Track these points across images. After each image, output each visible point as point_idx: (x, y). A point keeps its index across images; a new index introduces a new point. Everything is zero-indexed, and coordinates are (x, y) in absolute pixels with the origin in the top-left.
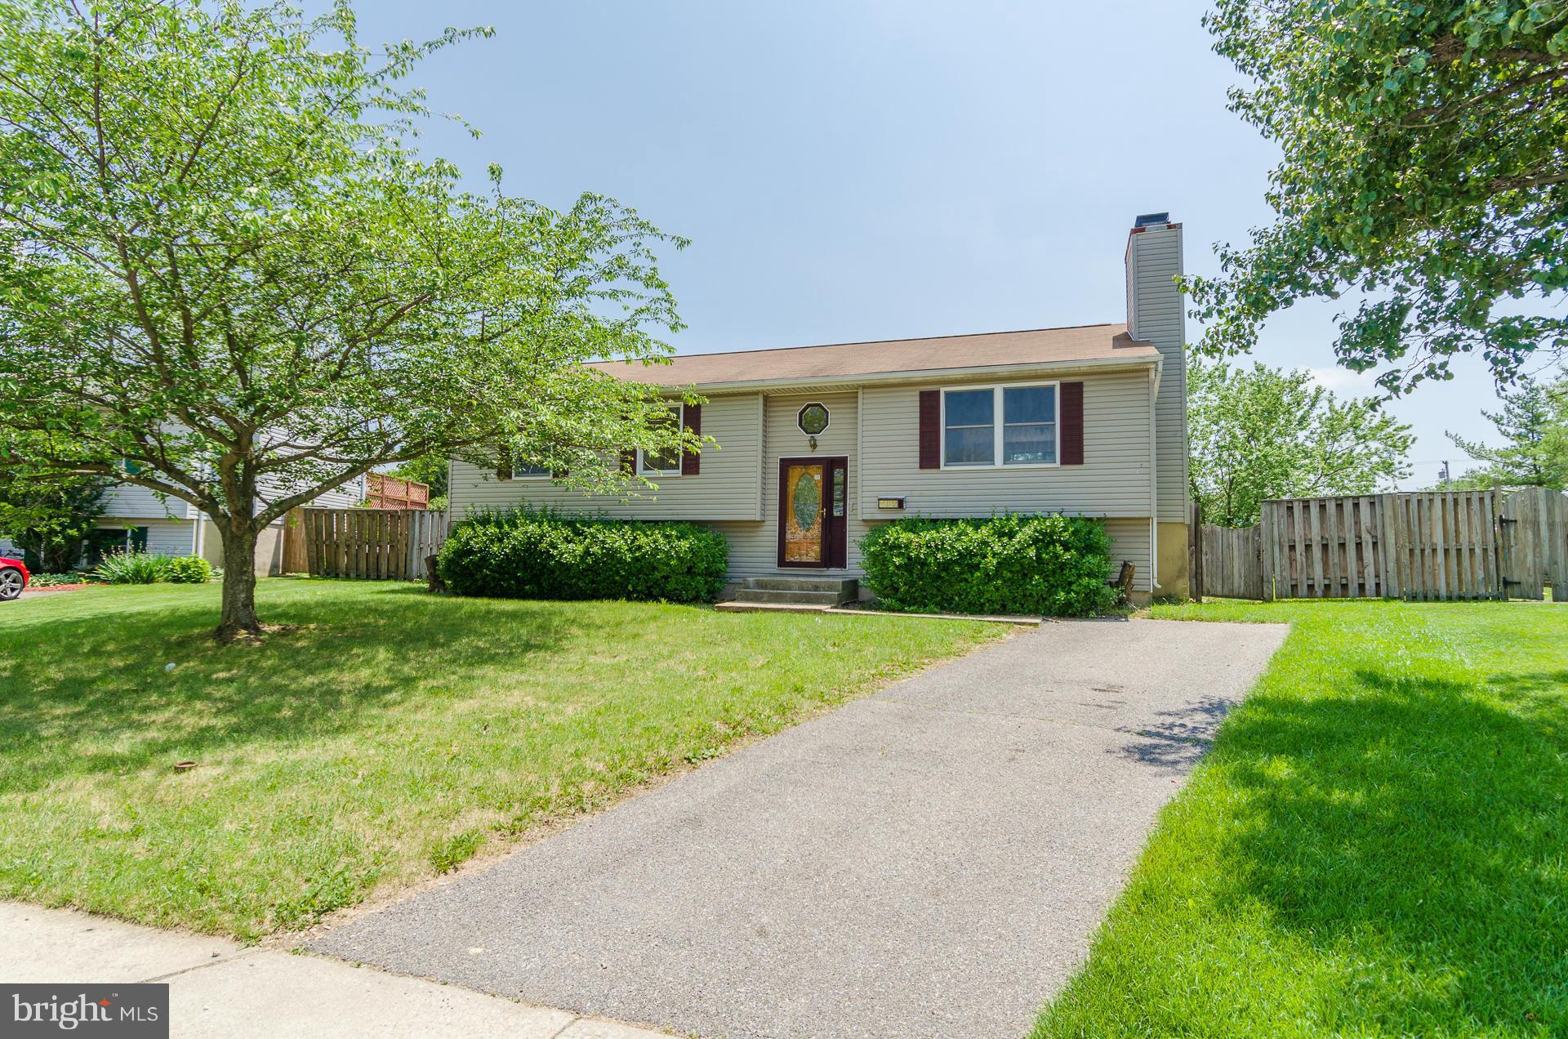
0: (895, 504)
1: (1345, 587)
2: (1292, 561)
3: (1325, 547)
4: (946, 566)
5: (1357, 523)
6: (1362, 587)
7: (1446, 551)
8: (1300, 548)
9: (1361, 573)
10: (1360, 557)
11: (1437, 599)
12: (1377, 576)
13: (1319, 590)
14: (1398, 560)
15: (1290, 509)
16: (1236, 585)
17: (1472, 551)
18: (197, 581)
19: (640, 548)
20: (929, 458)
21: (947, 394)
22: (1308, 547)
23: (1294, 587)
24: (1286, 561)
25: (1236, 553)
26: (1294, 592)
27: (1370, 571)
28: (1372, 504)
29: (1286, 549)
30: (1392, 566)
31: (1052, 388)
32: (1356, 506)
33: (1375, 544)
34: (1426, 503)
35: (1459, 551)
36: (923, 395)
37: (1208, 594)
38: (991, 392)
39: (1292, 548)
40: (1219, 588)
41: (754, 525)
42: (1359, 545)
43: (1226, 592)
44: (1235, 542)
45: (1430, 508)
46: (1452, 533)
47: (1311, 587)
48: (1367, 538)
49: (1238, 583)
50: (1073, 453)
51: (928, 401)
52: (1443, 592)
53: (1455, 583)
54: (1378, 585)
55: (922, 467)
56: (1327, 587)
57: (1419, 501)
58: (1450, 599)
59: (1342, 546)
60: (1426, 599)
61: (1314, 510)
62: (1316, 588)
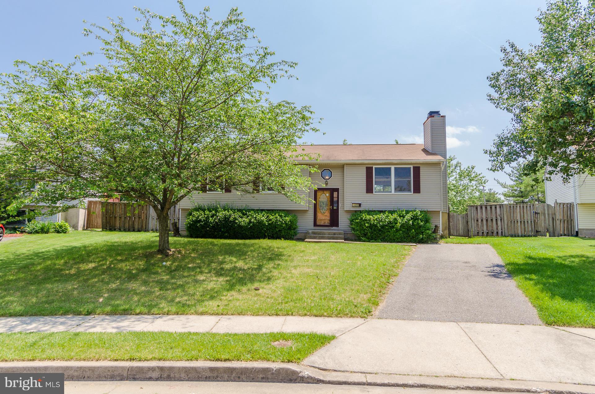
0: (358, 205)
1: (492, 233)
2: (477, 225)
3: (487, 220)
4: (383, 227)
5: (496, 213)
6: (497, 233)
7: (521, 222)
8: (480, 221)
9: (497, 229)
10: (497, 224)
11: (518, 236)
12: (502, 229)
13: (485, 234)
14: (507, 225)
15: (477, 208)
16: (460, 232)
17: (528, 222)
18: (65, 233)
19: (270, 220)
20: (369, 189)
21: (375, 168)
22: (482, 220)
23: (478, 233)
24: (475, 225)
25: (460, 222)
26: (478, 234)
27: (500, 228)
28: (500, 207)
29: (476, 221)
30: (506, 226)
31: (410, 168)
32: (496, 207)
33: (501, 219)
34: (515, 207)
35: (524, 222)
36: (367, 168)
37: (452, 235)
38: (390, 169)
39: (477, 220)
40: (455, 233)
41: (305, 211)
42: (496, 220)
43: (457, 234)
44: (460, 219)
45: (516, 209)
46: (522, 217)
47: (483, 233)
48: (499, 218)
49: (461, 232)
50: (417, 190)
51: (369, 170)
52: (520, 234)
53: (523, 232)
54: (502, 232)
55: (367, 192)
56: (488, 233)
57: (513, 206)
58: (522, 236)
59: (492, 220)
60: (515, 236)
61: (484, 208)
62: (484, 233)
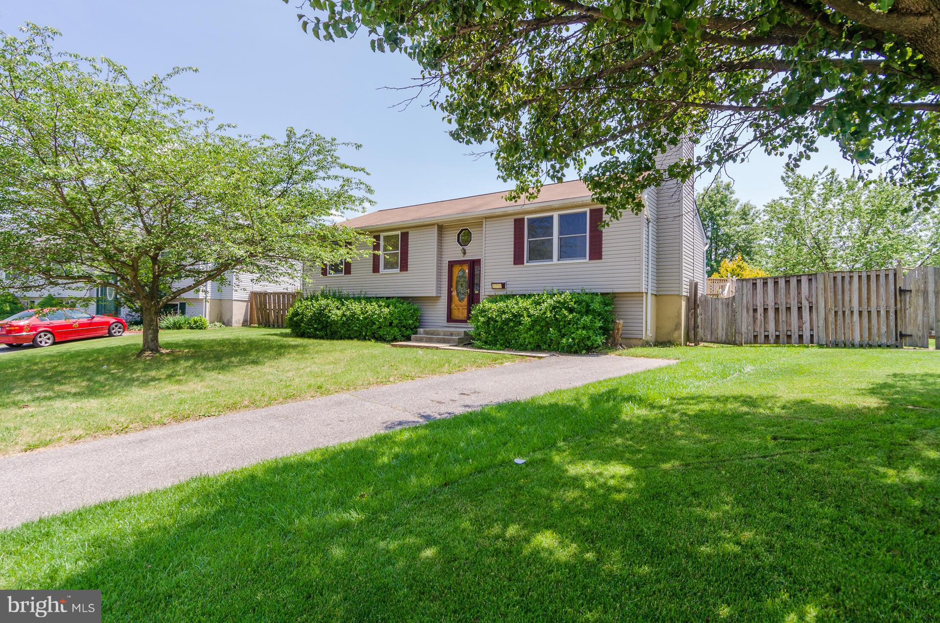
0: (500, 286)
1: (789, 337)
2: (755, 319)
3: (777, 310)
5: (799, 293)
6: (801, 337)
7: (860, 313)
8: (760, 311)
9: (800, 328)
10: (800, 316)
11: (853, 346)
12: (812, 330)
13: (772, 339)
14: (826, 319)
15: (755, 284)
16: (720, 335)
17: (879, 312)
18: (201, 329)
20: (518, 259)
21: (529, 220)
22: (766, 310)
23: (755, 337)
24: (751, 319)
25: (720, 314)
26: (755, 340)
27: (807, 326)
28: (810, 280)
29: (751, 312)
30: (822, 322)
31: (585, 213)
32: (799, 281)
33: (811, 308)
34: (847, 279)
35: (869, 312)
36: (516, 221)
37: (702, 341)
38: (551, 217)
39: (755, 310)
40: (709, 337)
42: (800, 309)
43: (713, 339)
44: (720, 307)
45: (850, 283)
46: (865, 300)
47: (767, 337)
48: (805, 304)
49: (721, 333)
50: (596, 253)
51: (519, 224)
52: (857, 340)
53: (866, 335)
54: (812, 336)
55: (514, 264)
56: (778, 337)
57: (843, 278)
58: (861, 346)
59: (788, 309)
60: (845, 346)
61: (770, 285)
62: (770, 338)
